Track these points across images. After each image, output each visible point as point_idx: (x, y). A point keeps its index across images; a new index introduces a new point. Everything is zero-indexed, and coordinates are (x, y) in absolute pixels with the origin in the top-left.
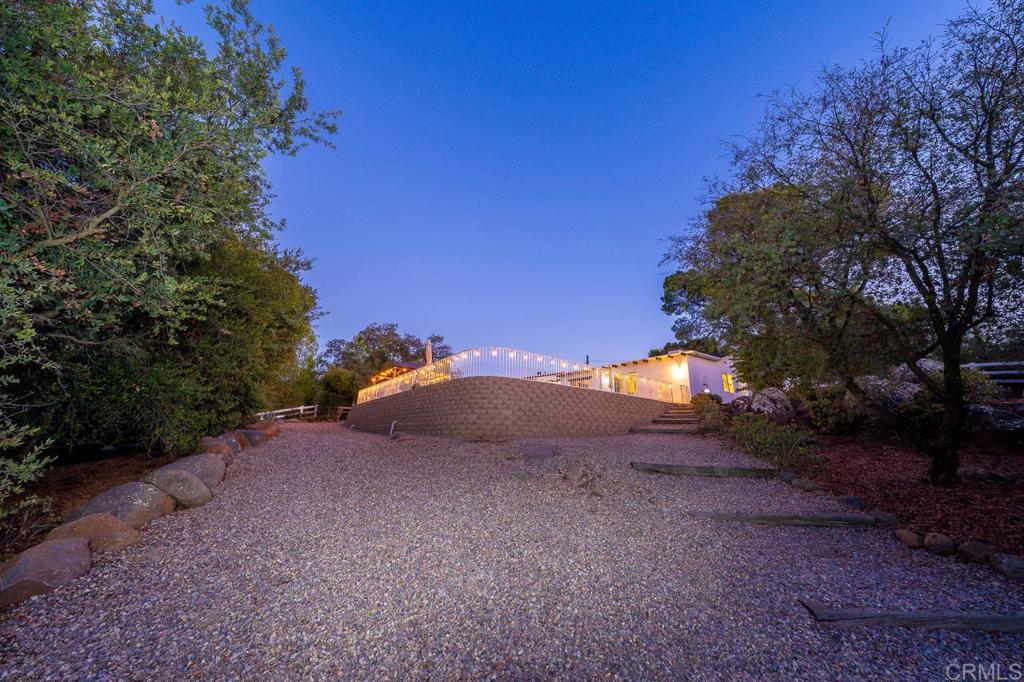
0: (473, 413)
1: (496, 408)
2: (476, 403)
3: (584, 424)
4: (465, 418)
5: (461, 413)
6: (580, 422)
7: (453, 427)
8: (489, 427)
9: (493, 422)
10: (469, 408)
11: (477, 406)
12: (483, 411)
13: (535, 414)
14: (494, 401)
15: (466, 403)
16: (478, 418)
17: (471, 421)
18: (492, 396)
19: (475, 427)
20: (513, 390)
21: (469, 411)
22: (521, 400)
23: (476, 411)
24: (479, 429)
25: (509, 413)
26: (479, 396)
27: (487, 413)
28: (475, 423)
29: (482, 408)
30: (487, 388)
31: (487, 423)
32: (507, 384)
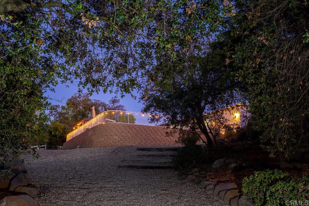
0: (103, 138)
1: (111, 135)
2: (104, 134)
3: (156, 142)
4: (100, 140)
5: (99, 138)
6: (154, 142)
7: (95, 144)
8: (108, 143)
9: (110, 141)
10: (101, 136)
11: (104, 135)
12: (107, 137)
13: (129, 138)
14: (111, 133)
15: (100, 134)
16: (104, 140)
17: (102, 141)
18: (111, 131)
19: (103, 143)
20: (120, 128)
21: (101, 137)
22: (123, 132)
23: (104, 137)
24: (104, 144)
25: (117, 137)
26: (106, 131)
27: (108, 138)
28: (103, 142)
29: (106, 136)
30: (109, 128)
31: (107, 142)
32: (117, 126)
